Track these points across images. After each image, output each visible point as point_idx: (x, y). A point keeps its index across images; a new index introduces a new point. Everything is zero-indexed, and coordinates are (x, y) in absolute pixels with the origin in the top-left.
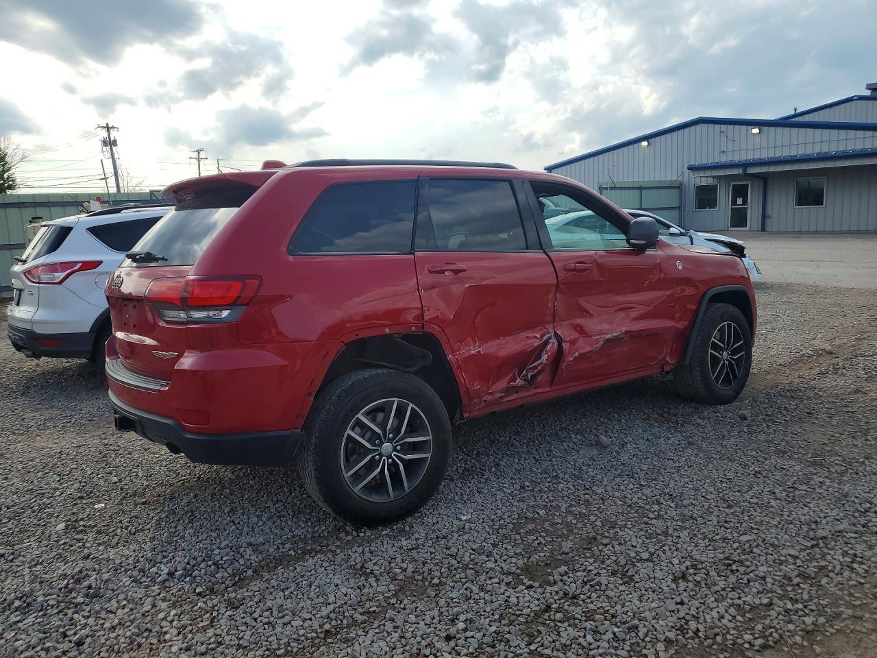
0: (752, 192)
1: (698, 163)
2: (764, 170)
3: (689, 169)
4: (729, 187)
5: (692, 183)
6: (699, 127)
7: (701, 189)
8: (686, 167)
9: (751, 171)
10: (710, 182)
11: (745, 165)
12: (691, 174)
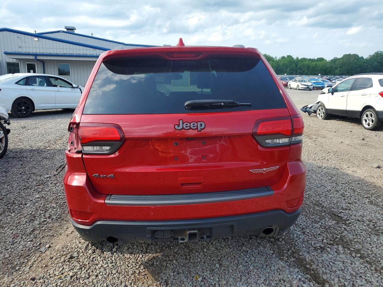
0: (37, 68)
1: (9, 51)
2: (45, 58)
3: (5, 53)
4: (26, 64)
5: (4, 61)
6: (5, 32)
7: (9, 64)
8: (3, 52)
9: (39, 58)
10: (14, 61)
11: (36, 55)
12: (6, 56)
